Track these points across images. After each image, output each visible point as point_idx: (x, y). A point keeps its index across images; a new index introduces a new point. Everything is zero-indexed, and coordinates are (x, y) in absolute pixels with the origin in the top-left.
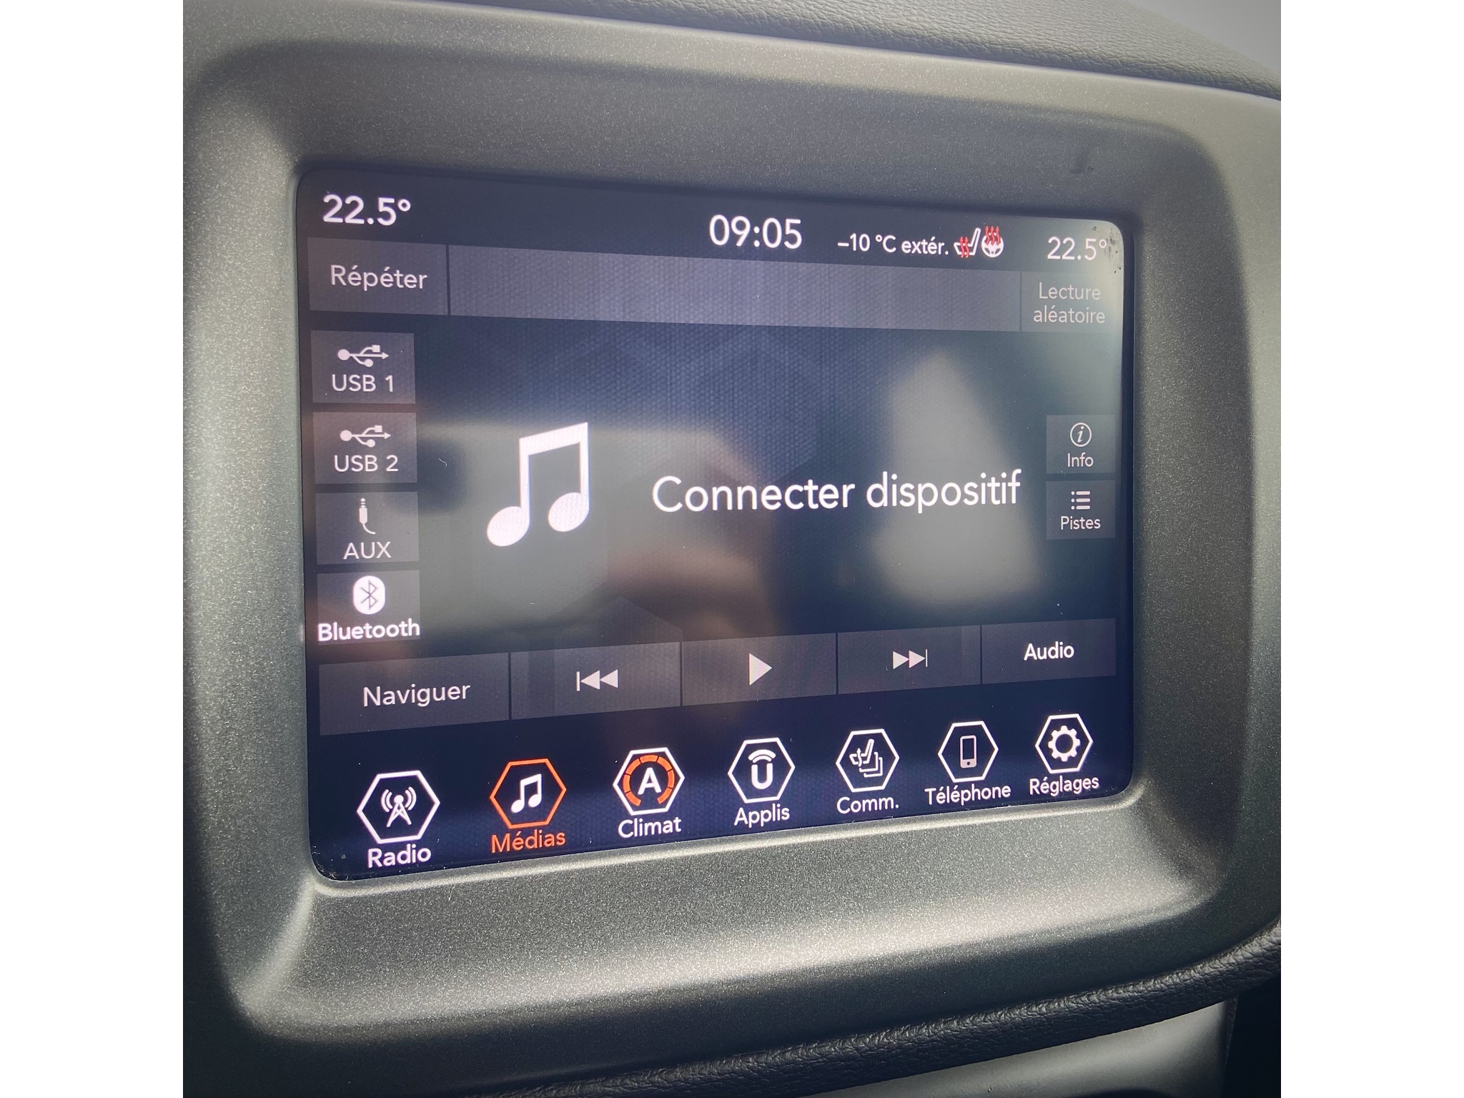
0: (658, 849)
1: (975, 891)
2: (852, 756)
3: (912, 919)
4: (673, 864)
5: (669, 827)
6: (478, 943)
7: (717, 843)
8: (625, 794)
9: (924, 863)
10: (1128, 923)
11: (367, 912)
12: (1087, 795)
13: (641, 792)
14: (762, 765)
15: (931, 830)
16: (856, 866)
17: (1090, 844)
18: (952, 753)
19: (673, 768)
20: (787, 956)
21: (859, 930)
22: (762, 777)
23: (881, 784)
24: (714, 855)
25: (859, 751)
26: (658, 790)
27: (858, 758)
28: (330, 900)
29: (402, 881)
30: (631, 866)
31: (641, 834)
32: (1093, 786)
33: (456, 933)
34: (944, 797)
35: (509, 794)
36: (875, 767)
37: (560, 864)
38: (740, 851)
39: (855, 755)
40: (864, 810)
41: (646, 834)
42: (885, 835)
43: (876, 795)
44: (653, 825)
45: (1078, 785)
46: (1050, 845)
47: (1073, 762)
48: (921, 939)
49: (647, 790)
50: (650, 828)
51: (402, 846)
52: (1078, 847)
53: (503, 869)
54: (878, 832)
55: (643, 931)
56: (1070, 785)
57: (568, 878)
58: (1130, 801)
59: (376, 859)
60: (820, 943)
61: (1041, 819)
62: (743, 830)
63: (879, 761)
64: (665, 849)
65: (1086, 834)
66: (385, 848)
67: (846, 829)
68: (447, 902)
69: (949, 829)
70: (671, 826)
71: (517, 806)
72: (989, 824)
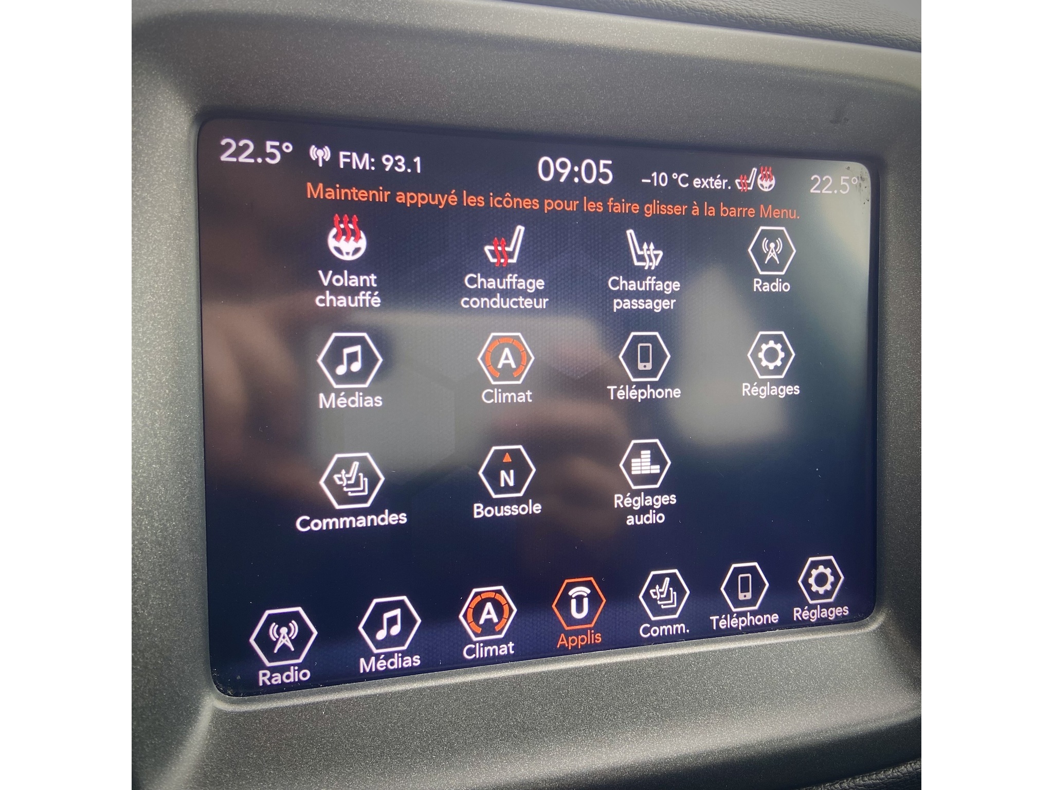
0: (495, 669)
1: (752, 703)
2: (652, 591)
3: (700, 726)
4: (507, 682)
5: (504, 650)
6: (346, 750)
7: (543, 663)
8: (468, 624)
9: (709, 678)
10: (873, 726)
11: (256, 724)
12: (839, 621)
13: (482, 622)
14: (579, 599)
15: (715, 651)
16: (655, 682)
17: (843, 662)
18: (732, 589)
19: (508, 603)
20: (600, 758)
21: (657, 736)
22: (580, 609)
23: (675, 614)
24: (540, 673)
25: (657, 587)
26: (496, 620)
27: (657, 593)
28: (226, 713)
29: (286, 698)
30: (473, 684)
31: (482, 656)
32: (844, 613)
33: (328, 741)
34: (726, 623)
35: (374, 625)
36: (670, 600)
37: (415, 682)
38: (561, 670)
39: (654, 591)
40: (661, 634)
41: (486, 655)
42: (678, 655)
43: (672, 622)
44: (491, 649)
45: (832, 612)
46: (811, 663)
47: (828, 594)
48: (707, 742)
49: (486, 620)
50: (489, 651)
51: (287, 668)
52: (833, 664)
53: (369, 687)
54: (673, 654)
55: (482, 738)
56: (826, 613)
57: (421, 695)
58: (874, 626)
59: (266, 679)
60: (626, 747)
61: (803, 641)
62: (564, 652)
63: (673, 595)
64: (501, 669)
65: (839, 653)
66: (273, 670)
67: (647, 651)
68: (322, 716)
69: (730, 650)
70: (506, 649)
71: (381, 635)
72: (762, 646)
